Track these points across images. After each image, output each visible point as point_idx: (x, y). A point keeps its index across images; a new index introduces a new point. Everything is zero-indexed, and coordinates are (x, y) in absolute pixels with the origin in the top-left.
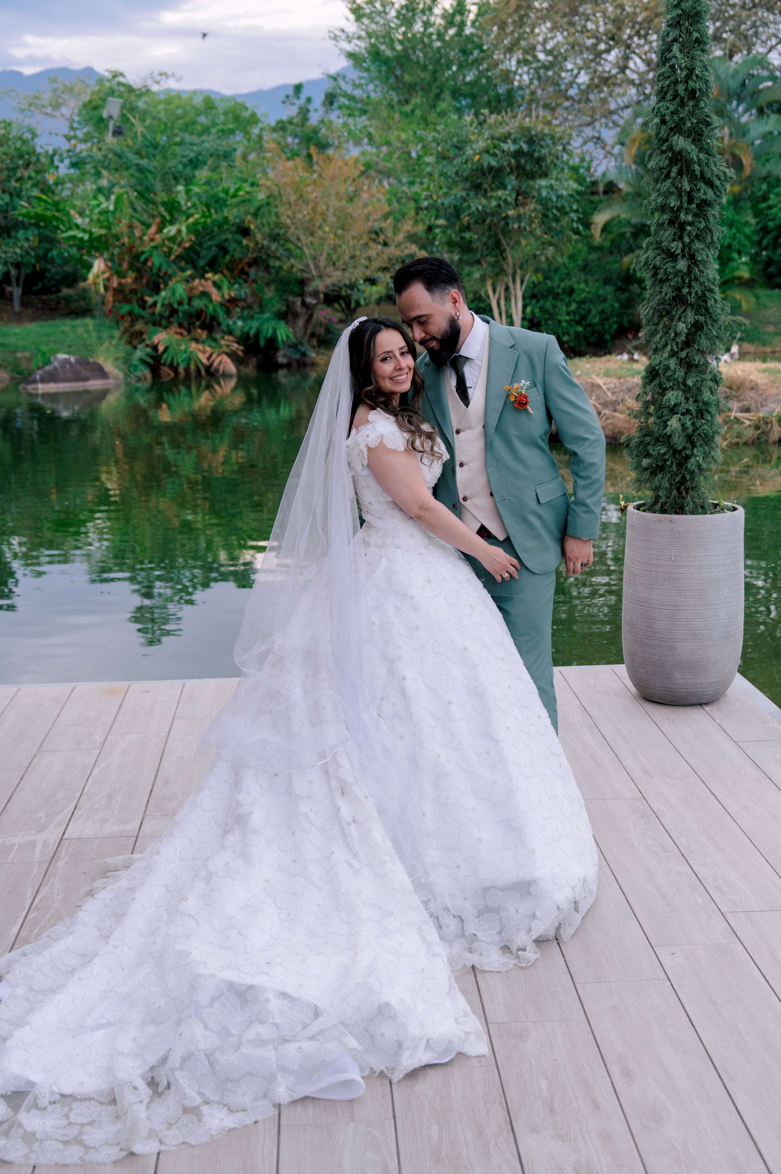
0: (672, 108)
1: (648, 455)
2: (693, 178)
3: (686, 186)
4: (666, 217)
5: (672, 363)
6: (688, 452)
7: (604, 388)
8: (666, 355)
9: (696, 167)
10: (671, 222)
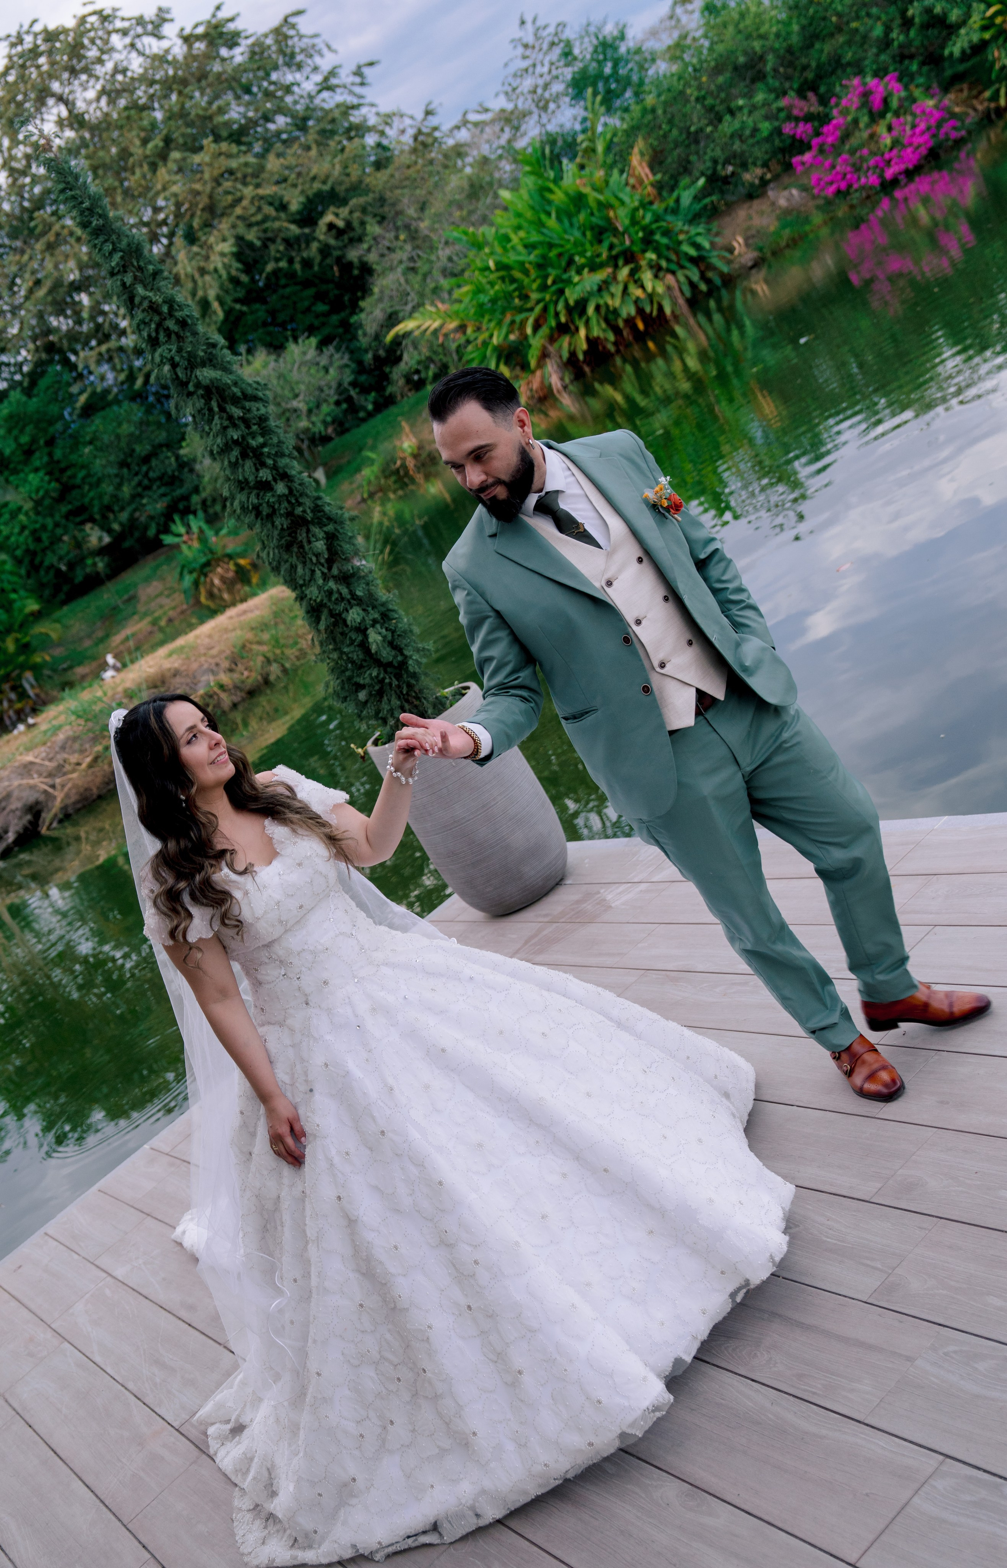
0: (174, 348)
1: (360, 687)
2: (235, 401)
3: (237, 412)
4: (235, 453)
5: (332, 584)
6: (400, 658)
7: (37, 761)
8: (321, 582)
9: (235, 389)
10: (244, 455)
